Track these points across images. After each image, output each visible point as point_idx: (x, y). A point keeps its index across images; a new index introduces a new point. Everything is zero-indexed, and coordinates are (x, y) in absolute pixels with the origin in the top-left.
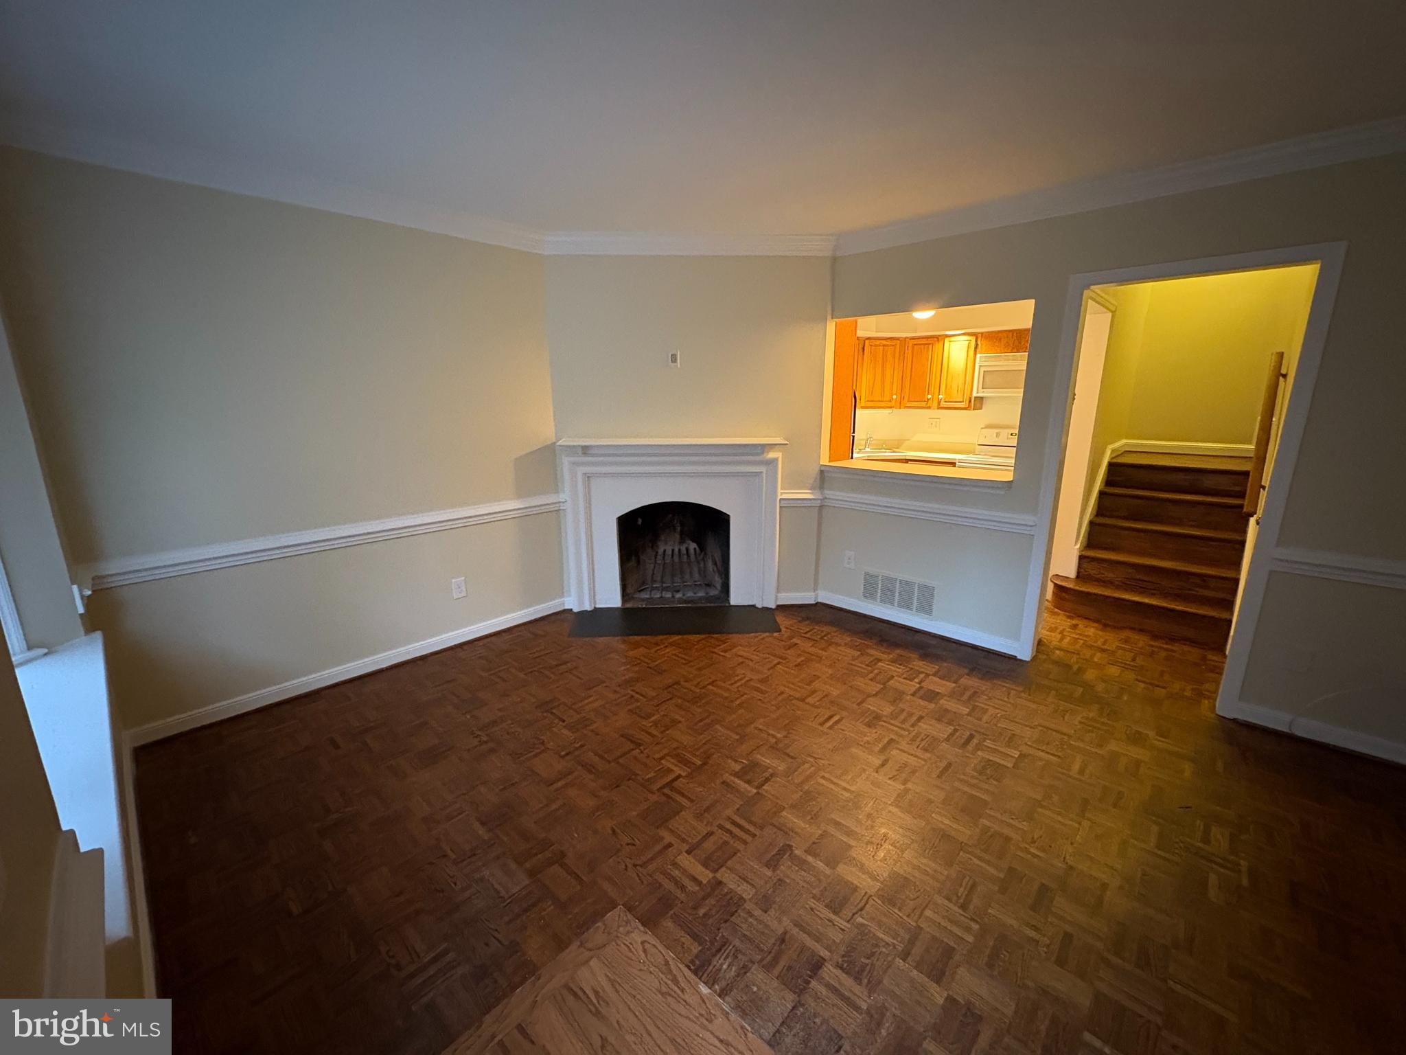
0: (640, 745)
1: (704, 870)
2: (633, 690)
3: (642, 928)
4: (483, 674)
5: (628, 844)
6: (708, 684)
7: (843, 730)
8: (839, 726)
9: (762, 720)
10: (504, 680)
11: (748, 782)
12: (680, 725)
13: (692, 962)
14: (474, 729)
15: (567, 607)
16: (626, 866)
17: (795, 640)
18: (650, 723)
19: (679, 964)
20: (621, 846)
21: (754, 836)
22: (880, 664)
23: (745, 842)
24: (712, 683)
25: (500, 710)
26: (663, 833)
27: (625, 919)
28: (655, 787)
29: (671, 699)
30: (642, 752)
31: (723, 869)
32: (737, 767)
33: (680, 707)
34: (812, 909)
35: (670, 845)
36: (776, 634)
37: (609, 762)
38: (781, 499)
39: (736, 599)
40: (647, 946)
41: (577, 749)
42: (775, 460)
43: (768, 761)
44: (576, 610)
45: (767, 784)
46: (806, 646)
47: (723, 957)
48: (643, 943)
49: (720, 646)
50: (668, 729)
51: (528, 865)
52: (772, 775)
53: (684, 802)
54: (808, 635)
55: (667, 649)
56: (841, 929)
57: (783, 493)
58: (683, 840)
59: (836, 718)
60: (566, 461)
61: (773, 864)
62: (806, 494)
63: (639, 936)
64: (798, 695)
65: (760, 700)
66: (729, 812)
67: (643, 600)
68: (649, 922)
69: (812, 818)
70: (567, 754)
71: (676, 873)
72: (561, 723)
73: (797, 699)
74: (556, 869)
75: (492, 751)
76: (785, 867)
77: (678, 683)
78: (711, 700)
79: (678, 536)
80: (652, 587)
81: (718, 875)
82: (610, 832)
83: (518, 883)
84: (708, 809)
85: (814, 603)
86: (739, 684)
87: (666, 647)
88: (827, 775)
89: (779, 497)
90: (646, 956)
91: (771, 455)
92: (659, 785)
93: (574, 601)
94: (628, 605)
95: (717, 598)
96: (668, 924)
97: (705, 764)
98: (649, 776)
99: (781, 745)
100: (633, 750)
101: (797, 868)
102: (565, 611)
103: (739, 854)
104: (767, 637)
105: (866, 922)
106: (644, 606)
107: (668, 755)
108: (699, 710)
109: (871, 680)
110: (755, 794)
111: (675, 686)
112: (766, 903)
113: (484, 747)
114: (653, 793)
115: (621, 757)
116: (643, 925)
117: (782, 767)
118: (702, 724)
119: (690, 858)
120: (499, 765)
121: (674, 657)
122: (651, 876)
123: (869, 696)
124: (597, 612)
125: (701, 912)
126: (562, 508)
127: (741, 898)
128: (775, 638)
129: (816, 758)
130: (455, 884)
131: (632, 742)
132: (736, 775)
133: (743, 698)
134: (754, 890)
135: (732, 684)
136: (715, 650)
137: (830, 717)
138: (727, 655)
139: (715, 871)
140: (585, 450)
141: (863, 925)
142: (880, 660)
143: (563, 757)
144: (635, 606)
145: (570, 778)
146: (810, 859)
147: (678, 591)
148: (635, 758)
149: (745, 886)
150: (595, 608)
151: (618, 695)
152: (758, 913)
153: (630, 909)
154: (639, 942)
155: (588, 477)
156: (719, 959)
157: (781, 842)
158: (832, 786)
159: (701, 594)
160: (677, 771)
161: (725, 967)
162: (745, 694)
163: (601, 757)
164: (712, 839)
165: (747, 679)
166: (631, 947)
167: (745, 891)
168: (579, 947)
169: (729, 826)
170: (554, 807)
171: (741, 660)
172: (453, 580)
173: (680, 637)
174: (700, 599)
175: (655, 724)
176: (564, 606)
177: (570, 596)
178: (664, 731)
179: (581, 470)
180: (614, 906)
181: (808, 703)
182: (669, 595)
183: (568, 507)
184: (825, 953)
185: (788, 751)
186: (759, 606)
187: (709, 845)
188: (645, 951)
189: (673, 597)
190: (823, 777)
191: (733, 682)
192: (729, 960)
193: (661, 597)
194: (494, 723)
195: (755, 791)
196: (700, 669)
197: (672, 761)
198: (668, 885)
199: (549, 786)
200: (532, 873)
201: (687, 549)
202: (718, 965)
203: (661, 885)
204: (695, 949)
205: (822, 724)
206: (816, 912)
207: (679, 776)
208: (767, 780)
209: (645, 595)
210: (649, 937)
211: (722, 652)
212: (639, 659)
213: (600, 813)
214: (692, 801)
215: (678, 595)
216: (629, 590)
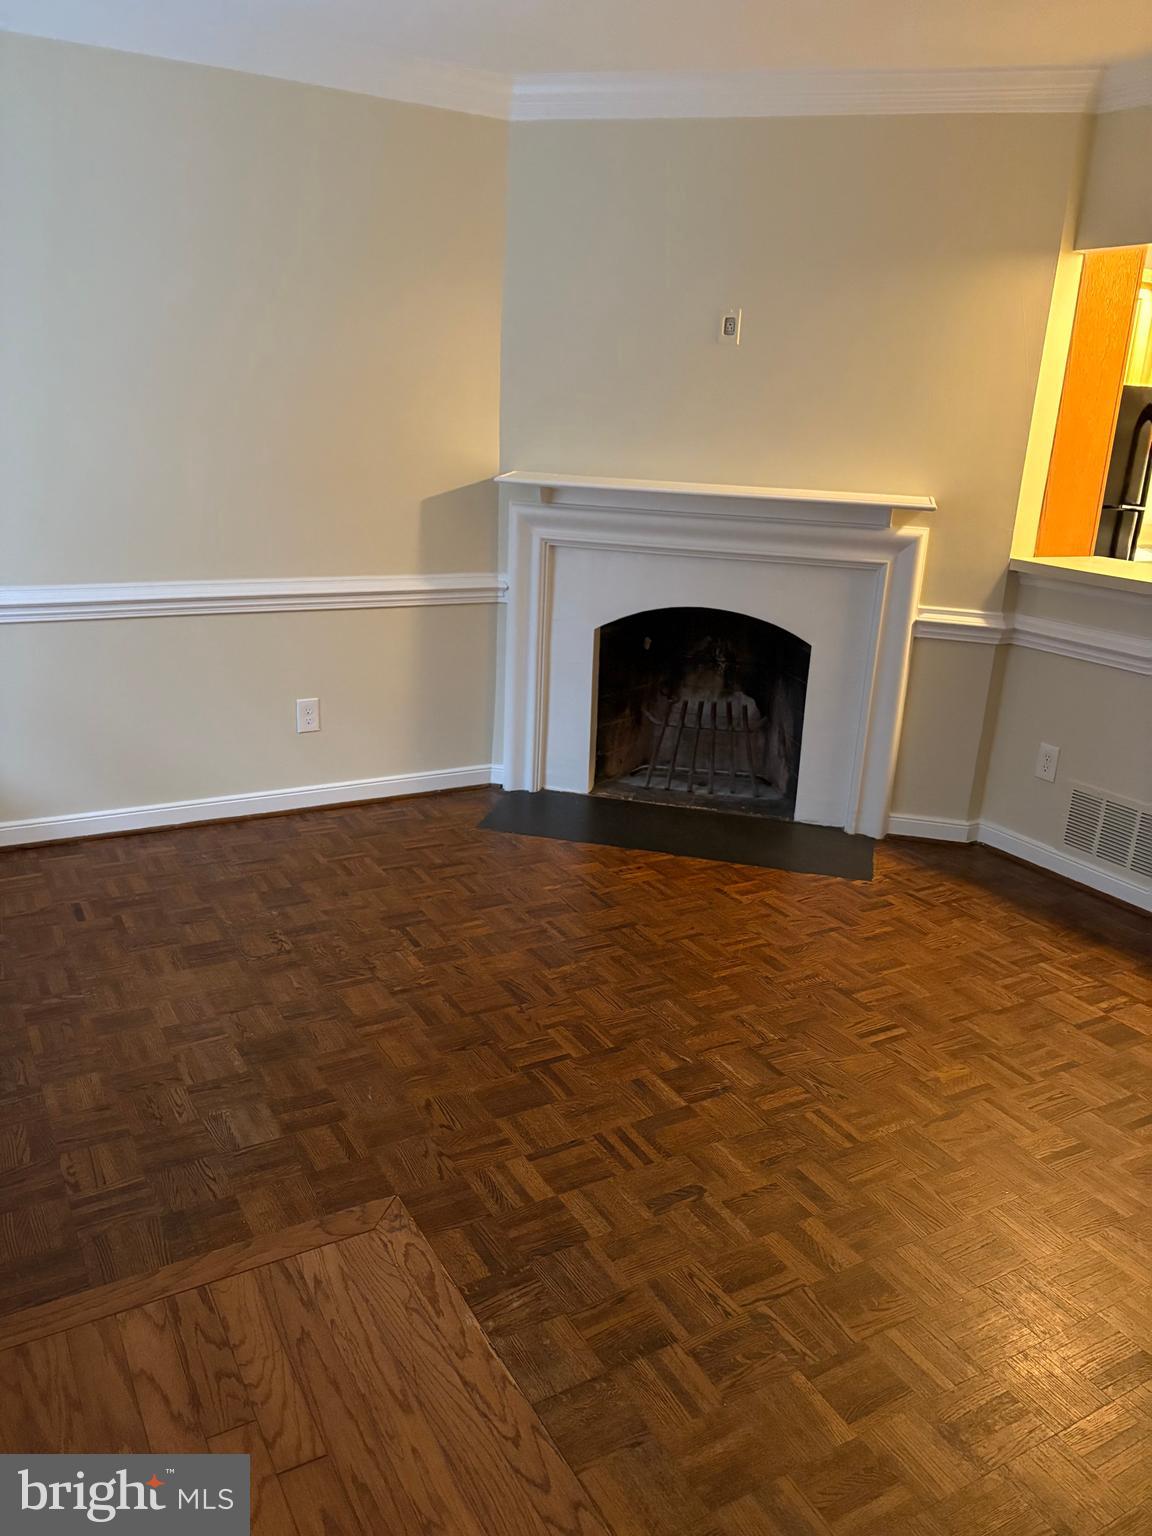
0: (522, 1001)
1: (543, 1184)
2: (549, 923)
3: (415, 1230)
4: (322, 860)
5: (442, 1126)
6: (683, 938)
7: (900, 1053)
8: (897, 1046)
9: (752, 1007)
10: (349, 873)
11: (679, 1090)
12: (604, 987)
13: (470, 1287)
14: (278, 931)
15: (494, 780)
16: (427, 1152)
17: (890, 898)
18: (556, 974)
19: (449, 1284)
20: (432, 1125)
21: (648, 1162)
22: (1042, 964)
23: (629, 1167)
24: (690, 937)
25: (325, 912)
26: (501, 1123)
27: (396, 1212)
28: (520, 1063)
29: (608, 946)
30: (522, 1011)
31: (576, 1192)
32: (673, 1065)
33: (617, 960)
34: (691, 1276)
35: (505, 1142)
36: (858, 883)
37: (463, 1014)
38: (917, 623)
39: (805, 811)
40: (412, 1250)
41: (421, 987)
42: (910, 544)
43: (729, 1068)
44: (507, 788)
45: (709, 1100)
46: (910, 912)
47: (518, 1294)
48: (408, 1245)
49: (737, 883)
50: (579, 989)
51: (285, 1117)
52: (725, 1089)
53: (557, 1092)
54: (920, 895)
55: (640, 871)
56: (725, 1311)
57: (920, 611)
58: (530, 1142)
59: (896, 1032)
60: (514, 512)
61: (660, 1205)
62: (971, 618)
63: (405, 1237)
64: (844, 984)
65: (767, 977)
66: (623, 1122)
67: (631, 789)
68: (429, 1225)
69: (762, 1162)
70: (403, 991)
71: (499, 1179)
72: (412, 948)
73: (840, 990)
74: (323, 1132)
75: (291, 965)
76: (680, 1215)
77: (632, 925)
78: (677, 961)
79: (719, 681)
80: (655, 769)
81: (563, 1198)
82: (423, 1103)
83: (263, 1132)
84: (592, 1110)
85: (964, 840)
86: (741, 946)
87: (639, 868)
88: (824, 1109)
89: (914, 617)
90: (405, 1262)
91: (907, 531)
92: (528, 1061)
93: (505, 772)
94: (603, 794)
95: (773, 806)
96: (456, 1235)
97: (617, 1049)
98: (518, 1046)
99: (765, 1051)
100: (509, 1005)
101: (696, 1220)
102: (490, 786)
103: (611, 1180)
104: (838, 883)
105: (773, 1315)
106: (630, 799)
107: (561, 1023)
108: (648, 971)
109: (1006, 987)
110: (681, 1109)
111: (624, 930)
112: (620, 1247)
113: (284, 958)
114: (513, 1070)
115: (485, 1011)
116: (418, 1225)
117: (749, 1080)
118: (641, 992)
119: (530, 1166)
120: (296, 985)
121: (646, 887)
122: (459, 1174)
123: (985, 1010)
124: (543, 797)
125: (513, 1234)
126: (500, 600)
127: (585, 1233)
128: (853, 887)
129: (821, 1083)
130: (180, 1115)
131: (514, 994)
132: (665, 1077)
133: (737, 969)
134: (610, 1229)
135: (729, 945)
136: (726, 889)
137: (888, 1029)
138: (745, 899)
139: (560, 1190)
140: (549, 494)
141: (764, 1316)
142: (1045, 959)
143: (394, 994)
144: (615, 797)
145: (396, 1023)
146: (726, 1213)
147: (702, 784)
148: (507, 1017)
149: (598, 1220)
150: (543, 789)
151: (521, 926)
152: (600, 1257)
153: (407, 1202)
154: (405, 1242)
155: (552, 547)
156: (512, 1294)
157: (689, 1181)
158: (827, 1129)
159: (747, 795)
160: (568, 1049)
161: (515, 1305)
162: (744, 963)
163: (454, 1005)
164: (576, 1151)
165: (760, 942)
166: (389, 1245)
167: (596, 1227)
168: (318, 1226)
169: (613, 1140)
170: (354, 1054)
171: (764, 911)
172: (298, 701)
173: (672, 857)
174: (739, 803)
175: (564, 978)
176: (489, 779)
177: (500, 761)
178: (574, 989)
179: (540, 533)
180: (387, 1191)
181: (856, 1001)
182: (684, 788)
183: (509, 599)
184: (678, 1330)
185: (774, 1062)
186: (850, 831)
187: (568, 1157)
188: (406, 1255)
189: (690, 791)
190: (817, 1112)
191: (732, 941)
192: (526, 1299)
193: (667, 789)
194: (311, 928)
195: (684, 1104)
196: (681, 913)
197: (567, 1033)
198: (478, 1187)
199: (356, 1027)
200: (288, 1128)
201: (729, 706)
202: (506, 1300)
203: (467, 1187)
204: (482, 1272)
205: (862, 1036)
206: (697, 1281)
207: (567, 1056)
208: (713, 1094)
209: (638, 782)
210: (422, 1243)
211: (737, 892)
212: (583, 880)
213: (416, 1078)
214: (569, 1093)
215: (703, 791)
216: (612, 768)
